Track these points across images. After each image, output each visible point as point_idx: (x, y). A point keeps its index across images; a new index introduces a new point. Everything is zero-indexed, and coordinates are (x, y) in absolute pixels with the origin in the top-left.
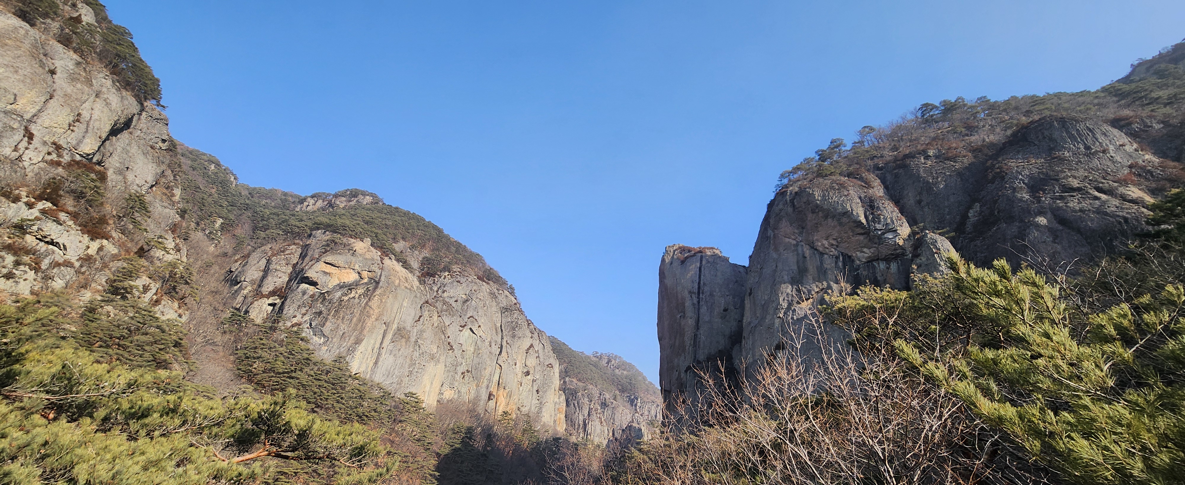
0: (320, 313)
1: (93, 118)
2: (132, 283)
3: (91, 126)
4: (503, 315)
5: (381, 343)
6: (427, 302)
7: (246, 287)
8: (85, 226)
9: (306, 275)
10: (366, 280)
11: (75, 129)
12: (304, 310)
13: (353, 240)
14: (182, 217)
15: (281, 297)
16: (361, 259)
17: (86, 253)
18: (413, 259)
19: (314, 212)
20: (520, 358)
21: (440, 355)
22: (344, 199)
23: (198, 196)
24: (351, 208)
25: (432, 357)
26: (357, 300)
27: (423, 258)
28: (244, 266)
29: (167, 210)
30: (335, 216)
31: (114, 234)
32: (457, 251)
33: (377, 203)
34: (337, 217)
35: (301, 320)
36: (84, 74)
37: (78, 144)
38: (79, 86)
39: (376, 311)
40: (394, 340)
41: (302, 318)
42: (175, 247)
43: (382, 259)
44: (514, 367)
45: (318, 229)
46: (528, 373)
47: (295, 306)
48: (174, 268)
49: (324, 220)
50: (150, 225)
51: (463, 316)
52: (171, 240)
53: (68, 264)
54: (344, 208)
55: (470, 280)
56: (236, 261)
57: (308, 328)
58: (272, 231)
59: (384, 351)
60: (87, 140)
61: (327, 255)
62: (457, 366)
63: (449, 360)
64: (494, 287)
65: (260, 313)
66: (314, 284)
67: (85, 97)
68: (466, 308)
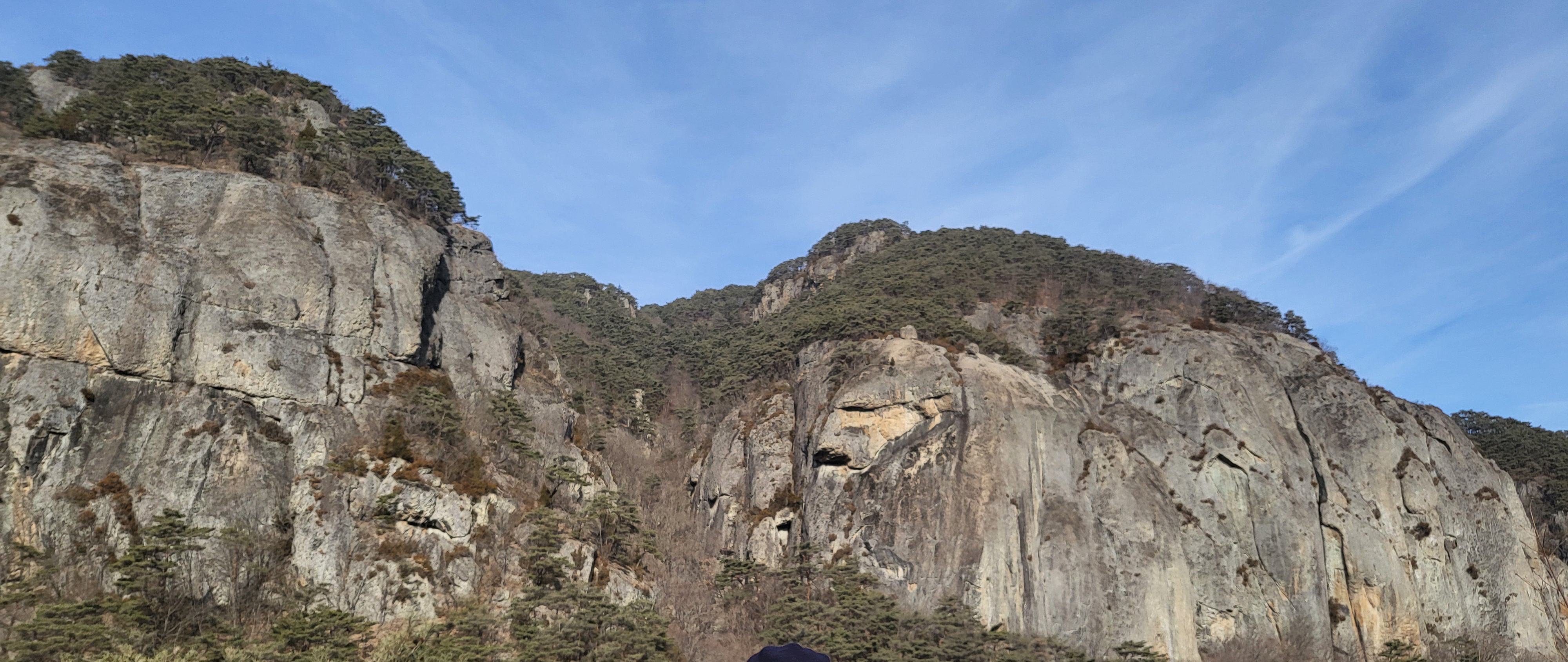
0: (876, 516)
1: (395, 291)
2: (556, 556)
3: (397, 306)
4: (1295, 397)
5: (1023, 547)
6: (1090, 425)
7: (728, 506)
8: (458, 479)
9: (820, 448)
10: (938, 419)
11: (380, 320)
12: (843, 521)
13: (878, 342)
14: (581, 410)
15: (795, 506)
16: (910, 375)
17: (475, 526)
18: (1020, 336)
19: (787, 309)
20: (1383, 494)
21: (1166, 540)
22: (829, 258)
23: (589, 359)
24: (850, 271)
25: (1150, 551)
26: (936, 469)
27: (1044, 325)
28: (710, 465)
29: (554, 407)
30: (827, 303)
31: (501, 479)
32: (1118, 280)
33: (897, 239)
34: (833, 303)
35: (847, 541)
36: (354, 221)
37: (394, 345)
38: (356, 245)
39: (985, 478)
40: (1047, 533)
41: (847, 537)
42: (591, 470)
43: (953, 362)
44: (1374, 522)
45: (806, 342)
46: (1423, 530)
47: (825, 516)
48: (605, 508)
49: (811, 320)
50: (538, 443)
51: (1189, 433)
52: (579, 459)
53: (461, 552)
54: (838, 279)
55: (1174, 337)
56: (694, 461)
57: (865, 555)
58: (730, 379)
59: (1035, 564)
60: (403, 333)
61: (843, 393)
62: (1218, 556)
63: (1194, 547)
64: (1245, 334)
65: (769, 549)
66: (841, 460)
67: (370, 259)
68: (1190, 410)
